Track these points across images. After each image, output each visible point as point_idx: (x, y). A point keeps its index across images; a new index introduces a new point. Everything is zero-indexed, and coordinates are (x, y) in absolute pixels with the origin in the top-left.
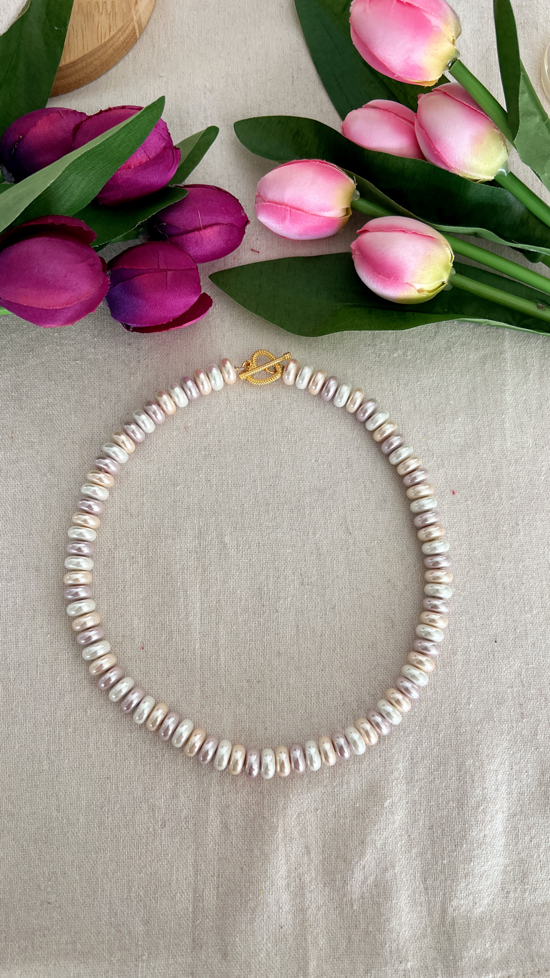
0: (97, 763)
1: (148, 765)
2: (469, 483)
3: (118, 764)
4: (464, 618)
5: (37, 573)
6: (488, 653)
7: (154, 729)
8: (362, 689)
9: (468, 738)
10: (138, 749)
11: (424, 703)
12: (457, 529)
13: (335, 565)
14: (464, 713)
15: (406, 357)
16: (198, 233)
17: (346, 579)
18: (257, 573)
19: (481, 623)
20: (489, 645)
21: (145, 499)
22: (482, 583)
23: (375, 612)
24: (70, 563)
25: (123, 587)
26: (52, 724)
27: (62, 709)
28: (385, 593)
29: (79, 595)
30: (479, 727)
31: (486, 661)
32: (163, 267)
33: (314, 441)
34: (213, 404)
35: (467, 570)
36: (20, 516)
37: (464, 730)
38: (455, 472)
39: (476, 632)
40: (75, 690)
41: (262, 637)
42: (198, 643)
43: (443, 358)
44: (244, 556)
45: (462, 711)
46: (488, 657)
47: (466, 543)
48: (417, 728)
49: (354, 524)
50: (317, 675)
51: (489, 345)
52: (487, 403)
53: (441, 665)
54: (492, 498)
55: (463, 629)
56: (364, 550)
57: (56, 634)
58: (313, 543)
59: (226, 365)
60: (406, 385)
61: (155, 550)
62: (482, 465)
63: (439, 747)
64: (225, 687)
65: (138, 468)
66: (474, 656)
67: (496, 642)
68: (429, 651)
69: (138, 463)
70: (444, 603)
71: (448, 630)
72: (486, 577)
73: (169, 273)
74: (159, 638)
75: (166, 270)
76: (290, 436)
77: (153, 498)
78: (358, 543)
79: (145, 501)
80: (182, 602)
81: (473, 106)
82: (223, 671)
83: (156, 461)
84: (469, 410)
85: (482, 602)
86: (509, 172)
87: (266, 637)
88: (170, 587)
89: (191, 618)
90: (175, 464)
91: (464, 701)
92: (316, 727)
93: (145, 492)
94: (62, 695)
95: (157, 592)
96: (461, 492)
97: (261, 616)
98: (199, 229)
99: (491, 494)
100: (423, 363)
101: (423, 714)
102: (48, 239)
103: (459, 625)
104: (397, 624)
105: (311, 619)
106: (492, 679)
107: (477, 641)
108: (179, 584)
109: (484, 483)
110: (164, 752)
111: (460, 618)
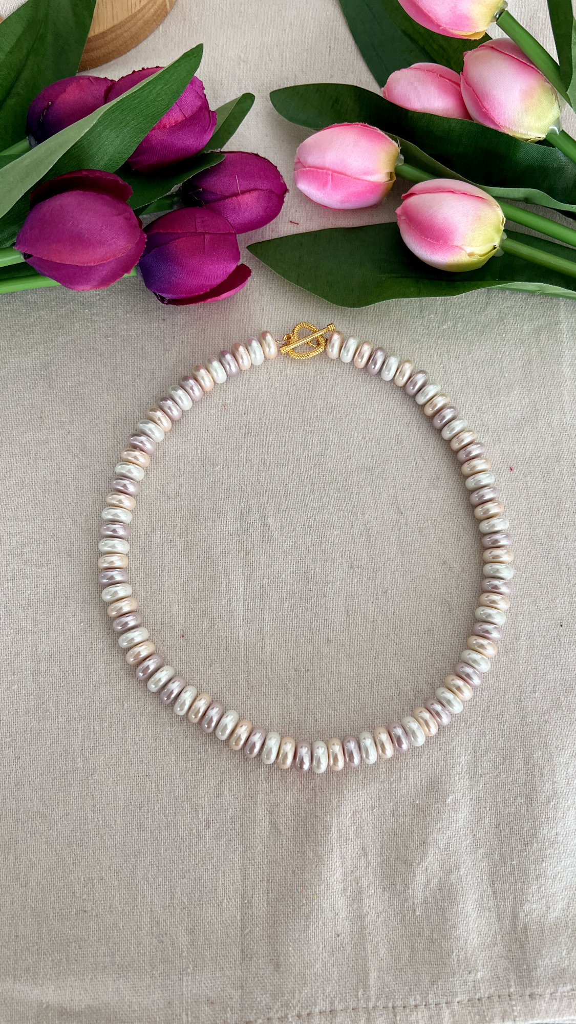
0: (135, 760)
1: (190, 762)
2: (527, 459)
3: (158, 760)
4: (527, 601)
5: (69, 559)
6: (553, 638)
7: (197, 720)
8: (419, 678)
9: (535, 728)
10: (179, 744)
11: (486, 691)
12: (516, 507)
13: (386, 547)
14: (530, 702)
15: (457, 328)
16: (236, 198)
17: (398, 561)
18: (303, 556)
19: (545, 607)
20: (554, 629)
21: (182, 479)
22: (544, 564)
23: (431, 595)
24: (105, 545)
25: (160, 572)
26: (86, 718)
27: (97, 702)
28: (441, 576)
29: (114, 578)
30: (547, 717)
31: (551, 647)
32: (200, 230)
33: (361, 417)
34: (252, 380)
35: (529, 550)
36: (50, 499)
37: (530, 721)
38: (512, 447)
39: (540, 616)
40: (110, 682)
41: (310, 624)
42: (242, 630)
43: (495, 330)
44: (288, 538)
45: (527, 700)
46: (553, 642)
47: (526, 521)
48: (480, 719)
49: (406, 503)
50: (370, 662)
51: (543, 316)
52: (544, 375)
53: (504, 652)
54: (552, 474)
55: (526, 612)
56: (417, 531)
57: (90, 622)
58: (362, 524)
59: (267, 338)
60: (457, 357)
61: (194, 533)
62: (540, 440)
63: (504, 738)
64: (271, 676)
65: (174, 447)
66: (539, 642)
67: (561, 626)
68: (491, 633)
69: (174, 443)
70: (505, 584)
71: (510, 614)
72: (549, 557)
73: (207, 237)
74: (200, 625)
75: (204, 234)
76: (335, 412)
77: (191, 479)
78: (410, 523)
79: (183, 482)
80: (224, 587)
81: (522, 59)
82: (269, 660)
83: (193, 440)
84: (525, 382)
85: (546, 584)
86: (561, 130)
87: (314, 624)
88: (211, 571)
89: (234, 604)
90: (214, 444)
91: (530, 689)
92: (371, 718)
93: (182, 473)
94: (97, 687)
95: (197, 576)
96: (519, 468)
97: (309, 601)
98: (237, 195)
99: (551, 470)
100: (475, 335)
101: (485, 704)
102: (81, 192)
103: (522, 608)
104: (454, 608)
105: (362, 604)
106: (559, 666)
107: (541, 626)
108: (220, 568)
109: (543, 458)
110: (207, 747)
111: (522, 601)
